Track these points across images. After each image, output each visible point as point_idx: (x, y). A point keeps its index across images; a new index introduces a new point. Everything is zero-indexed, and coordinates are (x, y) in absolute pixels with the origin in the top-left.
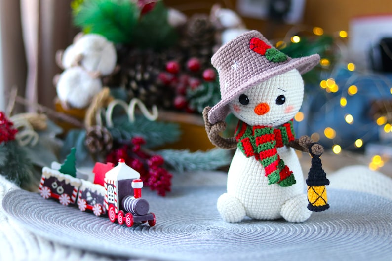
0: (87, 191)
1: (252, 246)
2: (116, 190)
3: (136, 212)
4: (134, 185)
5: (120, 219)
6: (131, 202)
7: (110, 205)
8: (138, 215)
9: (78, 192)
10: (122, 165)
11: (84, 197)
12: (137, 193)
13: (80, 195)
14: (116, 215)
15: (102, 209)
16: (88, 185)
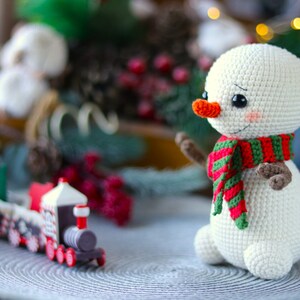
0: (20, 220)
1: (228, 294)
2: (55, 219)
3: (79, 247)
4: (77, 212)
5: (60, 257)
6: (74, 234)
7: (49, 238)
8: (82, 251)
9: (9, 221)
10: (62, 186)
11: (17, 227)
12: (81, 222)
13: (13, 225)
14: (55, 251)
15: (39, 243)
16: (22, 212)
